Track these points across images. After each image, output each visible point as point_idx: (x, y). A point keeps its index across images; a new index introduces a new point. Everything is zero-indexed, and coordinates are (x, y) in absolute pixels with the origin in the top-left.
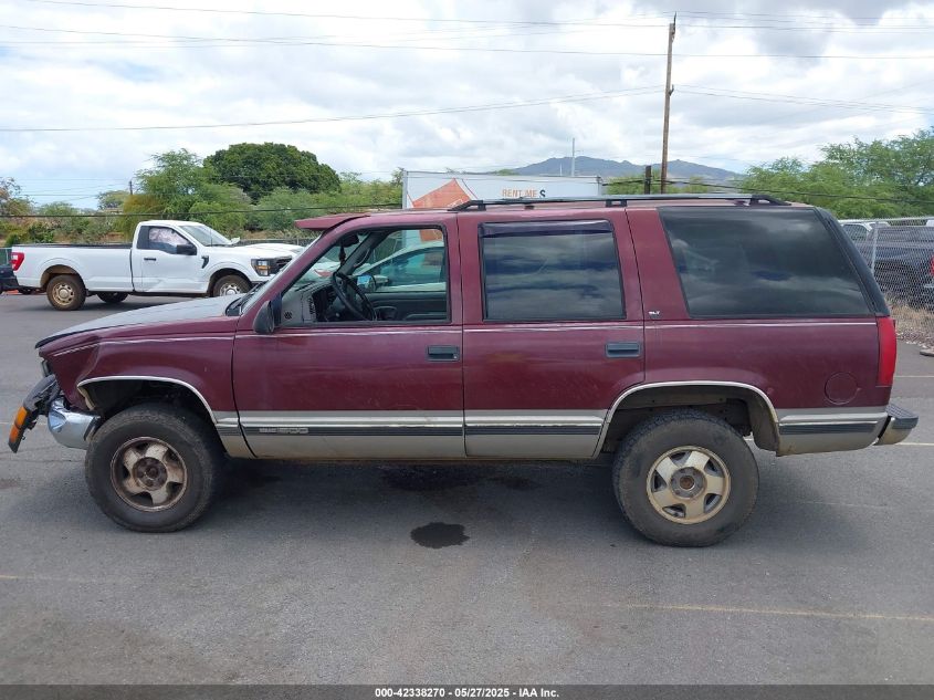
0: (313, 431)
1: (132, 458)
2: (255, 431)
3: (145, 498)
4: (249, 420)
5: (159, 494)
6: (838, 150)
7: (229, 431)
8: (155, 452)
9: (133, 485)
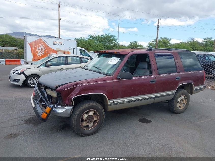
0: (129, 102)
1: (85, 116)
2: (117, 103)
3: (88, 126)
4: (116, 101)
5: (91, 125)
6: (92, 36)
7: (111, 105)
8: (91, 113)
9: (85, 124)
